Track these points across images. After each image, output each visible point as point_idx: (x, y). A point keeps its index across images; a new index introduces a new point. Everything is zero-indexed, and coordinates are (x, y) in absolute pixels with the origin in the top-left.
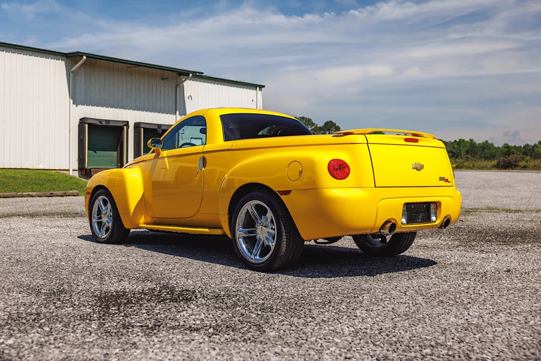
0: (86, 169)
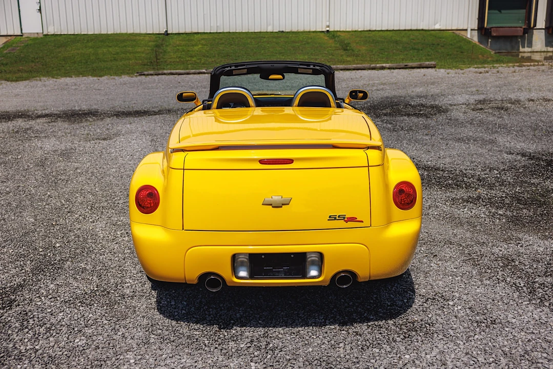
0: (486, 28)
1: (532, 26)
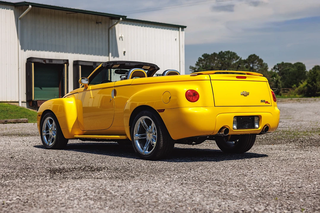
0: (33, 101)
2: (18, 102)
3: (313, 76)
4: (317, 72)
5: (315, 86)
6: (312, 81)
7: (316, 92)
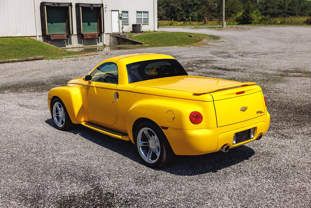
0: (47, 35)
1: (71, 33)
2: (36, 36)
3: (247, 9)
4: (250, 6)
5: (248, 16)
6: (246, 13)
7: (249, 21)
